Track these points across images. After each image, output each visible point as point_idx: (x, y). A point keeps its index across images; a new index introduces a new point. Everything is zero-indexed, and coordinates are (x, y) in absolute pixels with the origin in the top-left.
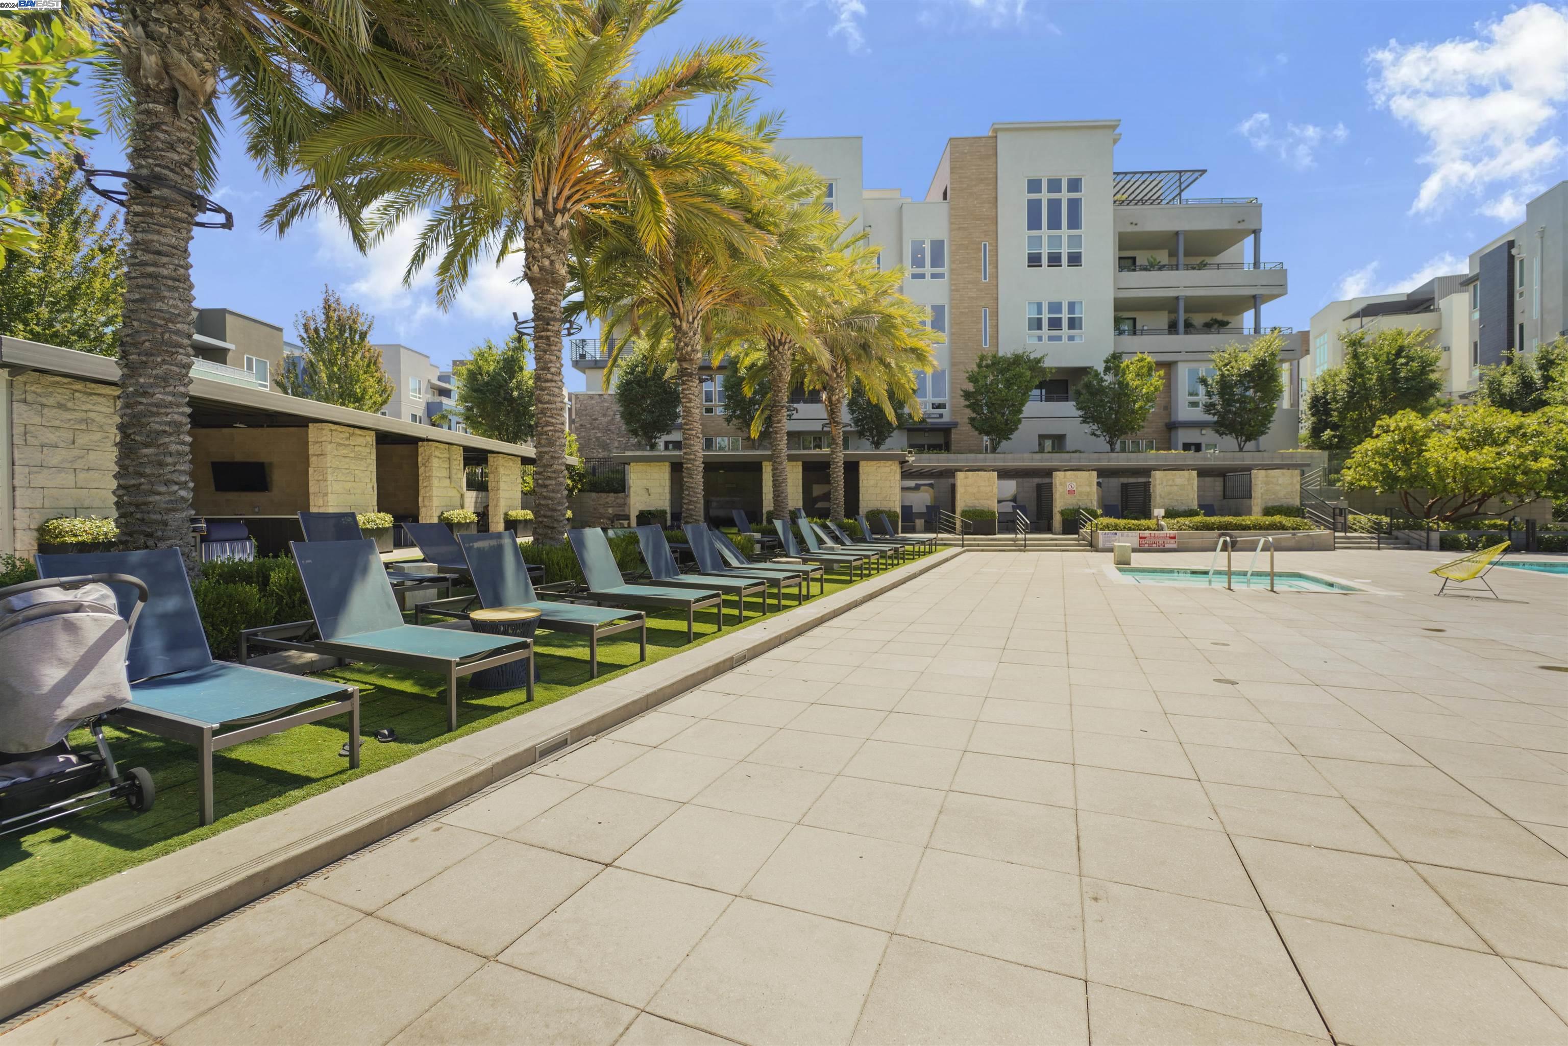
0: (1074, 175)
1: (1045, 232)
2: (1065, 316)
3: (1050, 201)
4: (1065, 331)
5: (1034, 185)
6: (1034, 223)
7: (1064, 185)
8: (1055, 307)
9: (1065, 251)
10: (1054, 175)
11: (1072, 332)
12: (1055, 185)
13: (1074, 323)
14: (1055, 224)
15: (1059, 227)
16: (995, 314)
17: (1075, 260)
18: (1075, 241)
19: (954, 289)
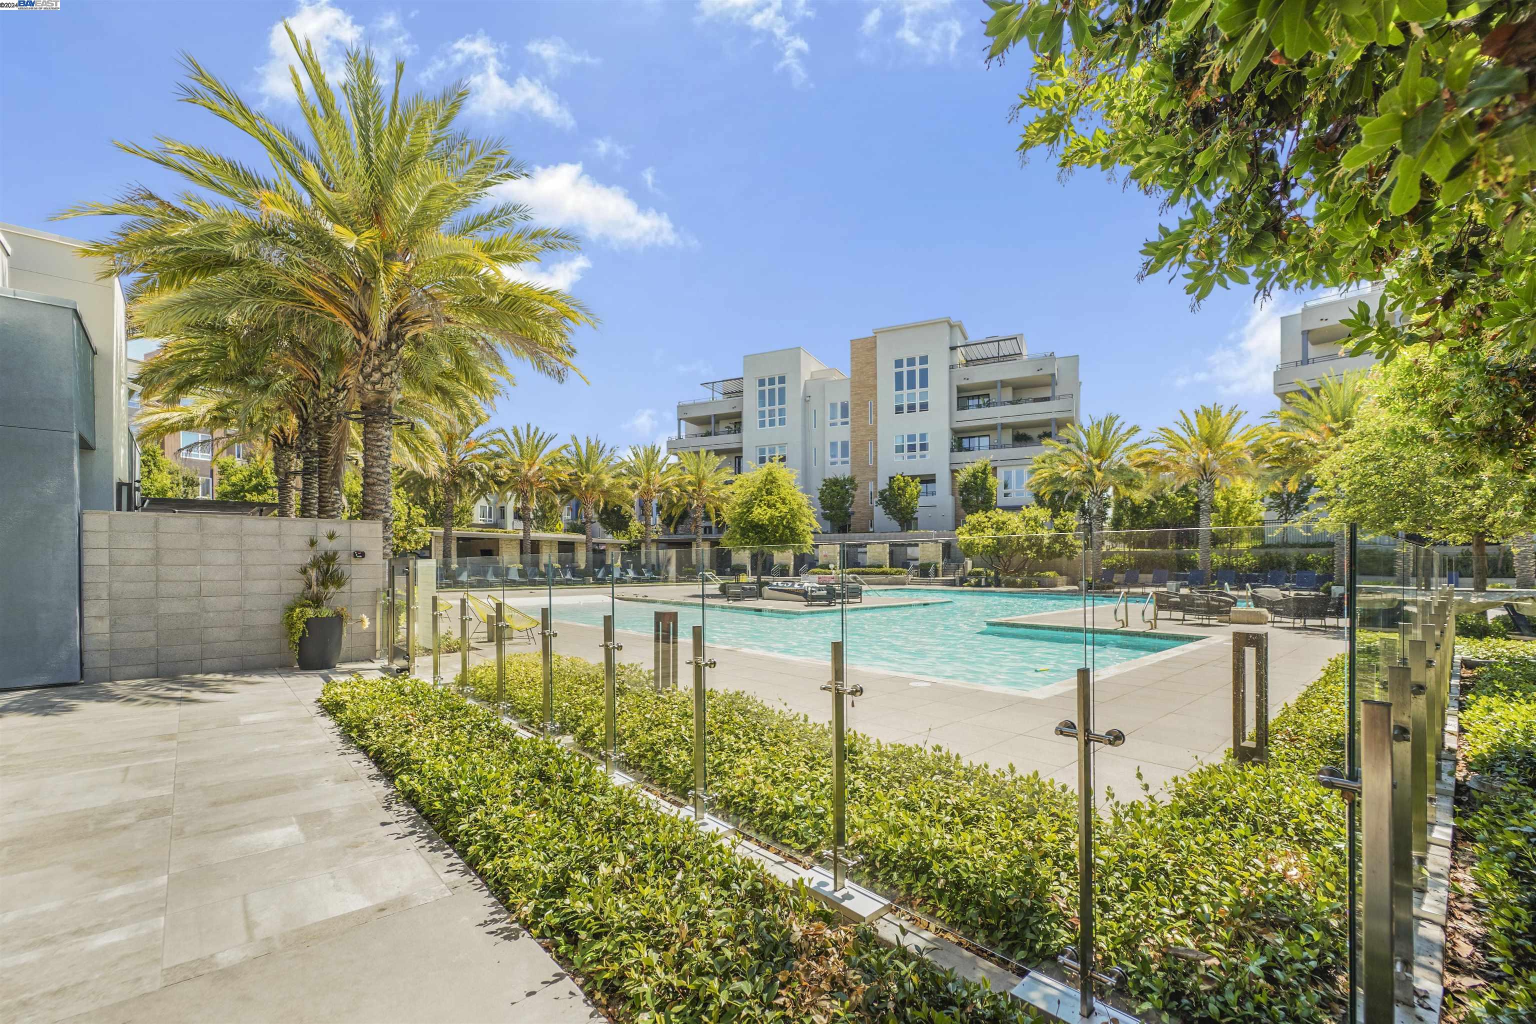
0: (923, 354)
1: (905, 391)
2: (918, 443)
3: (908, 372)
4: (918, 452)
5: (899, 364)
6: (899, 387)
7: (917, 361)
8: (912, 437)
9: (917, 402)
10: (911, 356)
11: (923, 452)
12: (911, 362)
13: (924, 447)
14: (911, 386)
15: (914, 388)
16: (876, 444)
17: (924, 407)
18: (924, 395)
19: (853, 431)
